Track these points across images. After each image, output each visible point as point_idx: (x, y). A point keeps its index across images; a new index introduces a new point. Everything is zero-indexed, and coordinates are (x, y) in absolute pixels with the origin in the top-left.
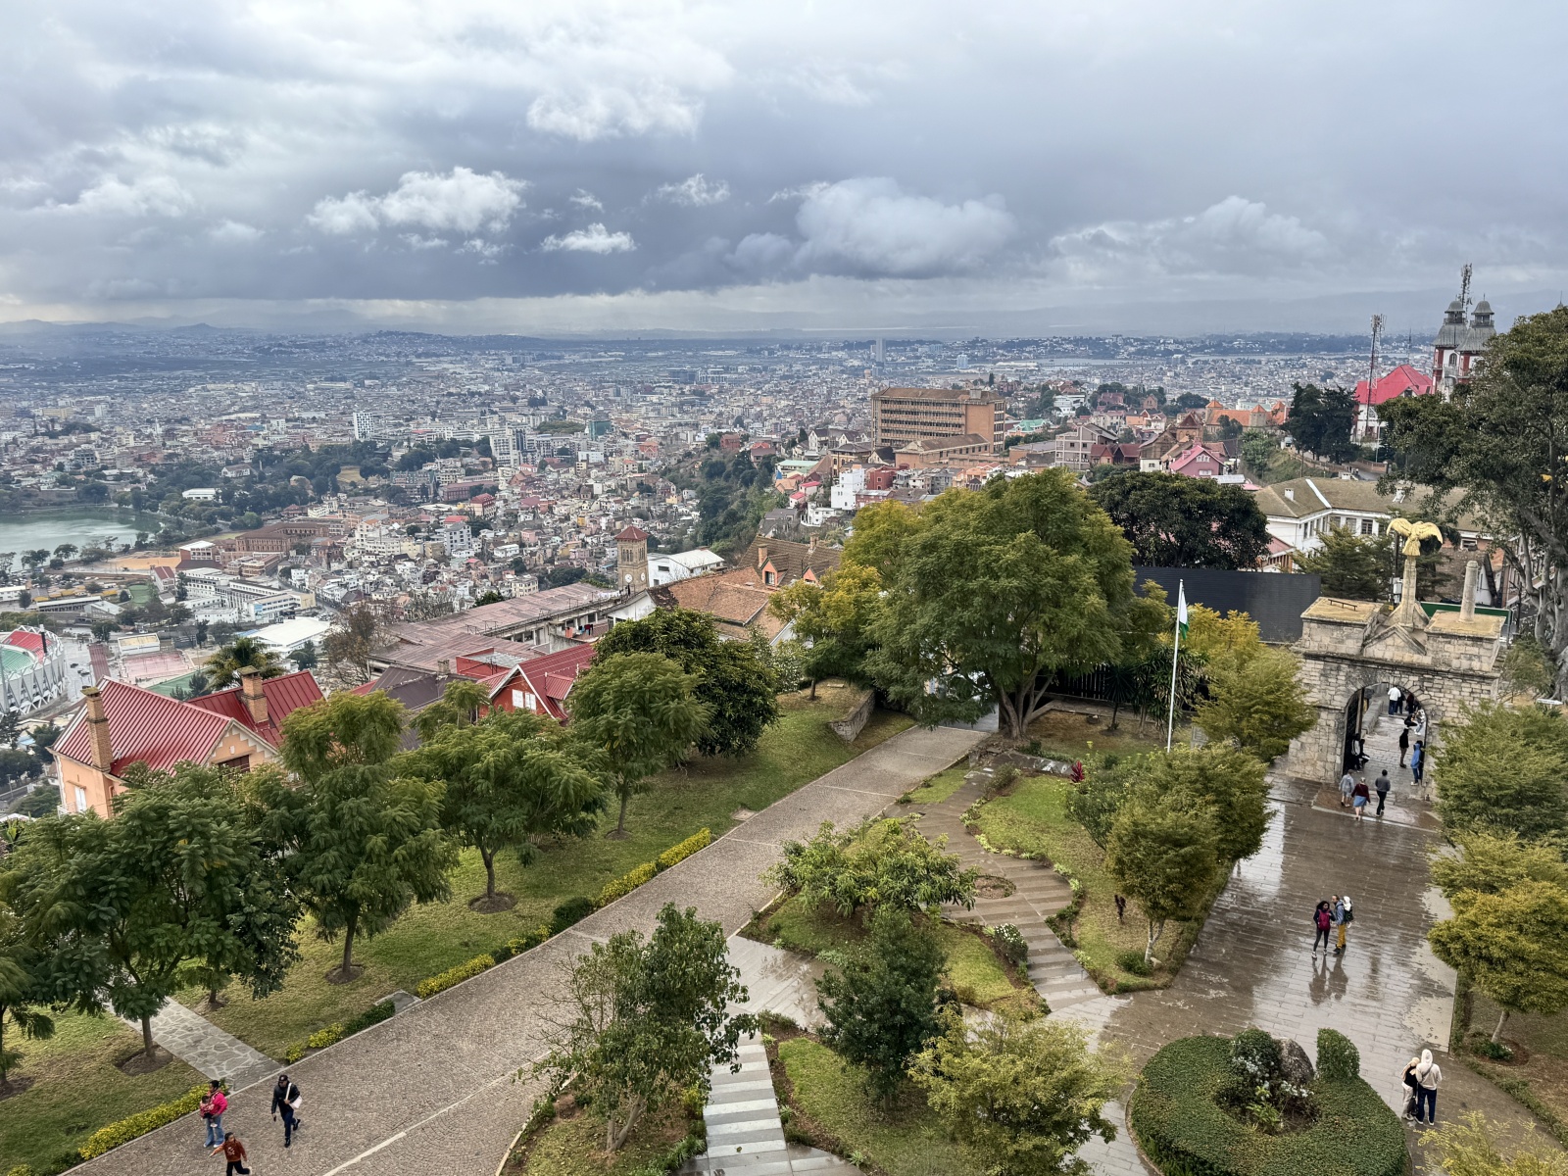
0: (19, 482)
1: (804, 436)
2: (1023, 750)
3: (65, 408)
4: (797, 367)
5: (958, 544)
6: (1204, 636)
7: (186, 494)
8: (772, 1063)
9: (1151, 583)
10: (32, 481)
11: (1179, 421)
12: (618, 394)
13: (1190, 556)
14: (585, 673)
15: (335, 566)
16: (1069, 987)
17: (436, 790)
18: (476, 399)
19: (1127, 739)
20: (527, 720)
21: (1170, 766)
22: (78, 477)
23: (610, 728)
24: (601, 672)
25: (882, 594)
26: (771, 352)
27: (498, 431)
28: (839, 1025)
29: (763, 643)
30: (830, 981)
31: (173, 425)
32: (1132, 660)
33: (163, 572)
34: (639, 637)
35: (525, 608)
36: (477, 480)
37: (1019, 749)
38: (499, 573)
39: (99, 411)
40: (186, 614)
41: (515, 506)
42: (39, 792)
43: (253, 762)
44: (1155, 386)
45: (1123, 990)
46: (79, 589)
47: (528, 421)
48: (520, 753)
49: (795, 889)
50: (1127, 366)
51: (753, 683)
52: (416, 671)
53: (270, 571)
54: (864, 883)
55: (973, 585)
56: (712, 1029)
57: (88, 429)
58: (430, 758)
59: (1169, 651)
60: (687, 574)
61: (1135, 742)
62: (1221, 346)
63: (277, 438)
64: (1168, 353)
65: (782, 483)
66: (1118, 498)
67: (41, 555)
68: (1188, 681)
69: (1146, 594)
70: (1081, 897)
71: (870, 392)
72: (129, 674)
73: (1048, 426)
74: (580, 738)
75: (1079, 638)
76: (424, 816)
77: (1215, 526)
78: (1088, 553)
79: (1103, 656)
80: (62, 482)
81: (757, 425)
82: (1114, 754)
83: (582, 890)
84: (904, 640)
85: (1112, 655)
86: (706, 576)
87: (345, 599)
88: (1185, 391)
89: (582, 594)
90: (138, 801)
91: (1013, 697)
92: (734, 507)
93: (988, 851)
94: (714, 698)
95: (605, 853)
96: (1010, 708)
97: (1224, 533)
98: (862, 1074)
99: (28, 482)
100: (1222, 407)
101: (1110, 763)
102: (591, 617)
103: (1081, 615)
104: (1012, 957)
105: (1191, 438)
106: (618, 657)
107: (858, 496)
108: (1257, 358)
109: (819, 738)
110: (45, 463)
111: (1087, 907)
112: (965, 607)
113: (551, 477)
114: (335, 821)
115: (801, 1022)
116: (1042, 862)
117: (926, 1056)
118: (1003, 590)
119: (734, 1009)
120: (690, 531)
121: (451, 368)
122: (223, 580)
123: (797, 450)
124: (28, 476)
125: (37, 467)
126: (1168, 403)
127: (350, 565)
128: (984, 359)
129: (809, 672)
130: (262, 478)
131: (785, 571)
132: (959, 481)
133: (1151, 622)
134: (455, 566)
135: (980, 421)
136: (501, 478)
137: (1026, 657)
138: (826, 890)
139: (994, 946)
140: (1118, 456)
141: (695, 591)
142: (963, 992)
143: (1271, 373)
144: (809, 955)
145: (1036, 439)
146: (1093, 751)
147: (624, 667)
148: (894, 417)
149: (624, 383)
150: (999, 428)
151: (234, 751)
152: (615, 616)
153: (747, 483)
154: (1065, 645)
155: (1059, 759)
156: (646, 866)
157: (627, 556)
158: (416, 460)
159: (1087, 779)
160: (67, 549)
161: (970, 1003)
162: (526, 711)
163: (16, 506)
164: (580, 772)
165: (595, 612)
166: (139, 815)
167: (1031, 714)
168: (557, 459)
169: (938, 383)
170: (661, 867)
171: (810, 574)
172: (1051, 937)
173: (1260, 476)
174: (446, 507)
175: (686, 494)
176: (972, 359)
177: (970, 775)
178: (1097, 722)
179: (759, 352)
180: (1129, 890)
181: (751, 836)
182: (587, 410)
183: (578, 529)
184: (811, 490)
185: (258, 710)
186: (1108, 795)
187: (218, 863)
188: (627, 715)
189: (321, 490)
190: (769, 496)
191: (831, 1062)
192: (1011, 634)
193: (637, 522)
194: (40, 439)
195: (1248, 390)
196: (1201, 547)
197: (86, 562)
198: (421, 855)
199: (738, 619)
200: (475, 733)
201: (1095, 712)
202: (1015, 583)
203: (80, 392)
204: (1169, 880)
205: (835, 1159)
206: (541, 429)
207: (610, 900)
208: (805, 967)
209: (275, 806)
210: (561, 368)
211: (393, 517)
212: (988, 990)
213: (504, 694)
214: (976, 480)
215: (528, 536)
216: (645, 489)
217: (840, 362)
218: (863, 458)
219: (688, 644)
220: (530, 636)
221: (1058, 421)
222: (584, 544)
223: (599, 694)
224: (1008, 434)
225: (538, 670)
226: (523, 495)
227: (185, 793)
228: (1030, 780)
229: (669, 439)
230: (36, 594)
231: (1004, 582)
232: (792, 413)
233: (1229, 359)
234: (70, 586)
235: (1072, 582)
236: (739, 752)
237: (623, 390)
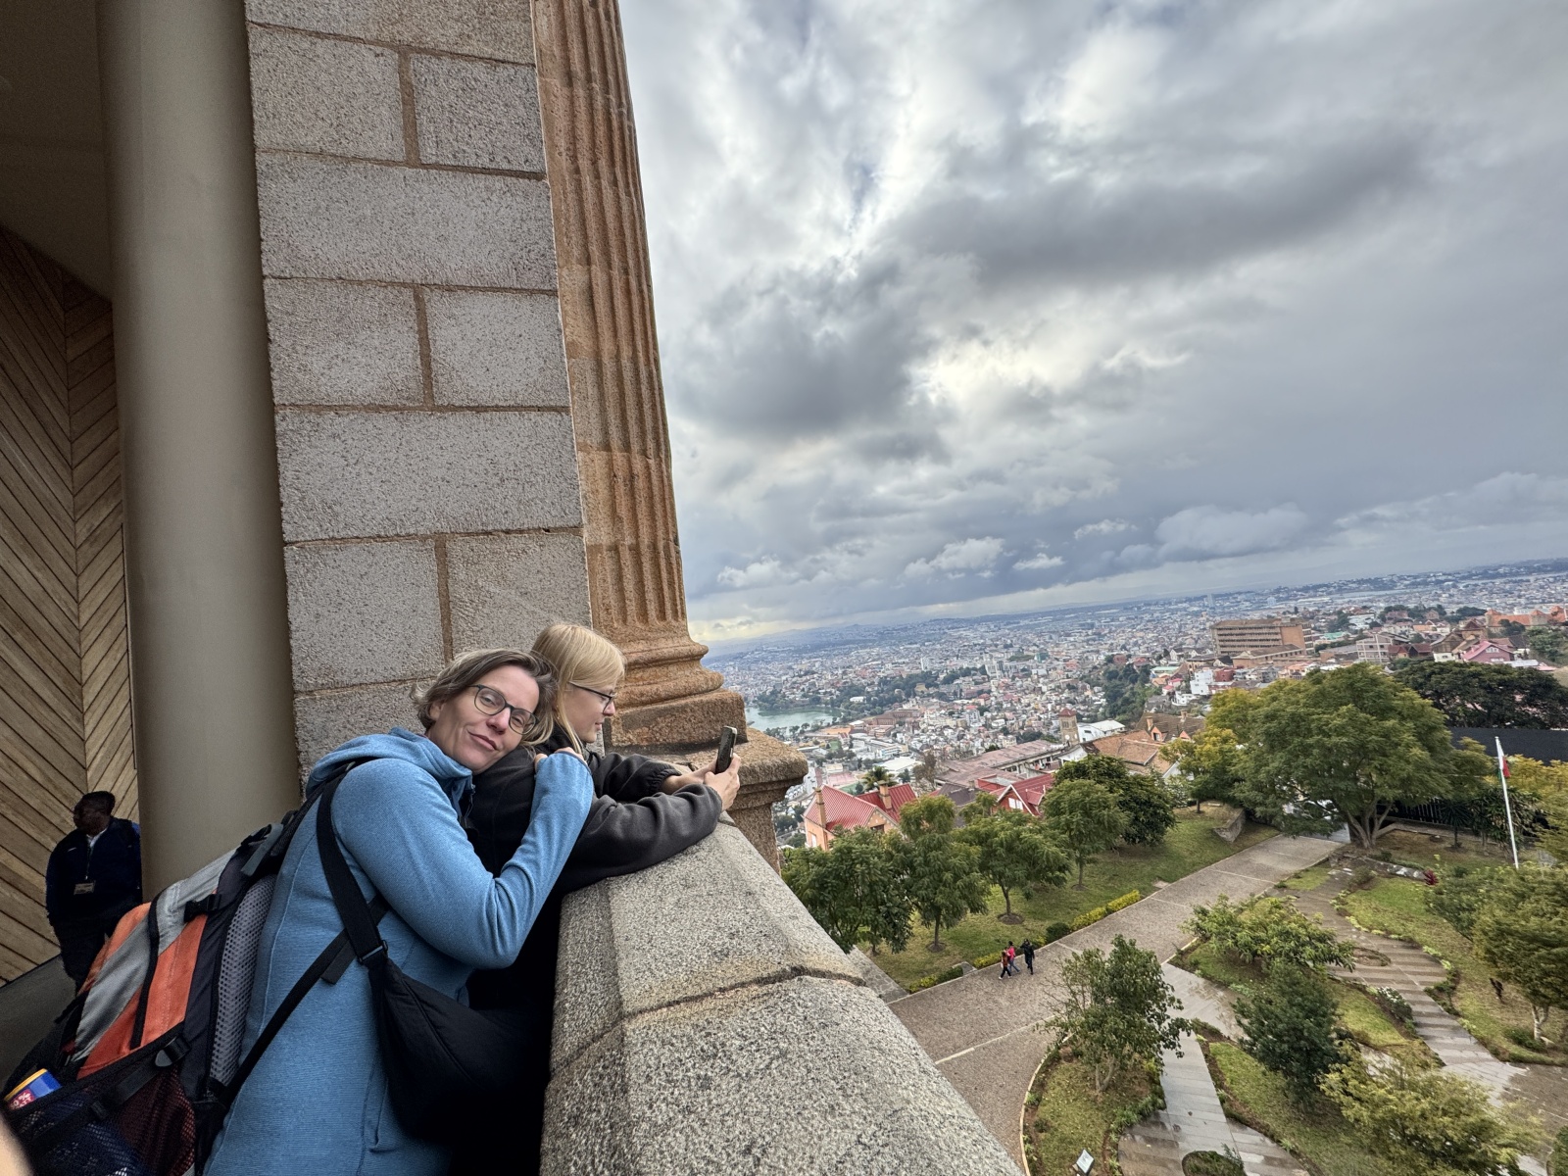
0: (788, 697)
1: (1167, 653)
2: (1376, 858)
3: (805, 664)
4: (1156, 615)
5: (1293, 714)
6: (1532, 779)
7: (852, 700)
8: (1206, 1056)
9: (1468, 740)
11: (1462, 625)
12: (1051, 638)
13: (1500, 720)
14: (1050, 791)
15: (916, 732)
16: (1463, 1048)
17: (976, 851)
18: (978, 647)
19: (1473, 855)
20: (1020, 816)
21: (1523, 879)
22: (810, 694)
23: (1068, 824)
24: (1059, 791)
25: (1239, 747)
26: (1139, 608)
27: (988, 662)
28: (1255, 1039)
29: (1159, 776)
30: (1243, 1006)
31: (846, 668)
32: (1464, 796)
33: (843, 735)
34: (1079, 770)
35: (1011, 753)
36: (981, 687)
37: (1371, 857)
38: (995, 735)
39: (817, 665)
40: (852, 755)
41: (1000, 700)
42: (796, 835)
43: (887, 829)
44: (1434, 604)
45: (1517, 1061)
46: (811, 743)
47: (1004, 656)
48: (1018, 834)
49: (1206, 939)
50: (1406, 593)
51: (1155, 800)
52: (958, 786)
53: (887, 734)
54: (1258, 941)
55: (1310, 741)
56: (1160, 1024)
57: (813, 673)
58: (971, 833)
59: (1498, 791)
60: (1103, 735)
61: (1480, 859)
62: (1488, 574)
63: (888, 672)
64: (1439, 583)
65: (1156, 681)
66: (1420, 680)
67: (796, 728)
68: (1524, 814)
69: (1466, 746)
70: (1456, 976)
71: (1208, 624)
72: (831, 782)
73: (1348, 636)
74: (1051, 828)
75: (1409, 778)
76: (971, 865)
77: (1518, 698)
78: (1403, 718)
79: (1434, 792)
80: (804, 696)
81: (1136, 648)
82: (1461, 865)
83: (1061, 919)
84: (1262, 776)
85: (1442, 791)
86: (1115, 736)
87: (922, 748)
88: (1462, 606)
89: (1042, 746)
90: (839, 844)
91: (1359, 819)
92: (1127, 695)
93: (1359, 929)
94: (1130, 809)
95: (1074, 898)
96: (1358, 827)
97: (1529, 702)
98: (1280, 1080)
99: (792, 697)
100: (1500, 614)
101: (1460, 873)
102: (1048, 759)
103: (1408, 762)
104: (1399, 1014)
105: (1477, 636)
106: (1067, 782)
107: (1210, 686)
108: (1524, 578)
109: (1207, 839)
110: (798, 688)
111: (1463, 985)
112: (1307, 756)
113: (1018, 684)
114: (927, 863)
115: (1225, 1032)
116: (1412, 944)
117: (1333, 1077)
118: (1336, 745)
119: (1173, 1013)
120: (1101, 710)
121: (965, 633)
122: (868, 739)
123: (1163, 661)
124: (791, 694)
125: (795, 690)
126: (1449, 614)
127: (923, 731)
128: (1287, 599)
129: (1193, 795)
130: (883, 691)
131: (1167, 731)
132: (1284, 674)
133: (1472, 769)
134: (972, 731)
135: (1293, 636)
136: (993, 685)
137: (1365, 790)
138: (1230, 942)
139: (1379, 1003)
140: (1413, 652)
141: (1110, 745)
142: (1358, 1034)
143: (1542, 587)
144: (1224, 985)
145: (1340, 644)
146: (1442, 863)
147: (1071, 788)
148: (1228, 638)
149: (1054, 632)
150: (1310, 639)
151: (877, 822)
152: (1062, 758)
153: (1134, 681)
154: (1398, 783)
155: (1410, 866)
156: (1099, 910)
157: (1065, 725)
158: (949, 680)
159: (1440, 883)
160: (806, 725)
161: (1366, 1044)
162: (1017, 811)
163: (787, 707)
164: (1054, 849)
165: (1051, 756)
166: (839, 850)
167: (1377, 832)
168: (1021, 674)
169: (1256, 616)
170: (1110, 912)
171: (1184, 734)
172: (1433, 1005)
173: (1553, 660)
174: (966, 701)
175: (1096, 689)
176: (1279, 600)
177: (1334, 872)
178: (1440, 841)
179: (1131, 609)
180: (1506, 977)
181: (1168, 899)
182: (1035, 648)
183: (1036, 710)
184: (1177, 684)
185: (888, 802)
186: (1464, 897)
187: (874, 878)
188: (1077, 817)
189: (908, 695)
190: (1149, 688)
191: (1252, 1067)
192: (1350, 775)
193: (1069, 706)
194: (796, 678)
195: (1523, 601)
196: (1508, 714)
197: (813, 731)
198: (970, 886)
199: (1139, 761)
200: (993, 821)
201: (1438, 834)
202: (1345, 740)
203: (810, 658)
204: (1547, 974)
205: (1268, 1141)
206: (1011, 660)
207: (1079, 927)
208: (1221, 994)
209: (898, 852)
210: (1019, 628)
211: (942, 707)
212: (1380, 1036)
213: (1005, 800)
214: (1297, 673)
215: (1008, 714)
216: (1071, 688)
217: (1185, 609)
218: (1209, 663)
219: (1110, 776)
220: (1015, 769)
221: (1356, 632)
222: (1040, 719)
223: (1059, 803)
224: (1317, 642)
225: (1021, 785)
226: (1005, 694)
227: (859, 841)
228: (1386, 880)
229: (1083, 660)
231: (1335, 739)
232: (1157, 640)
233: (1498, 582)
235: (1396, 740)
236: (1152, 844)
237: (1053, 636)
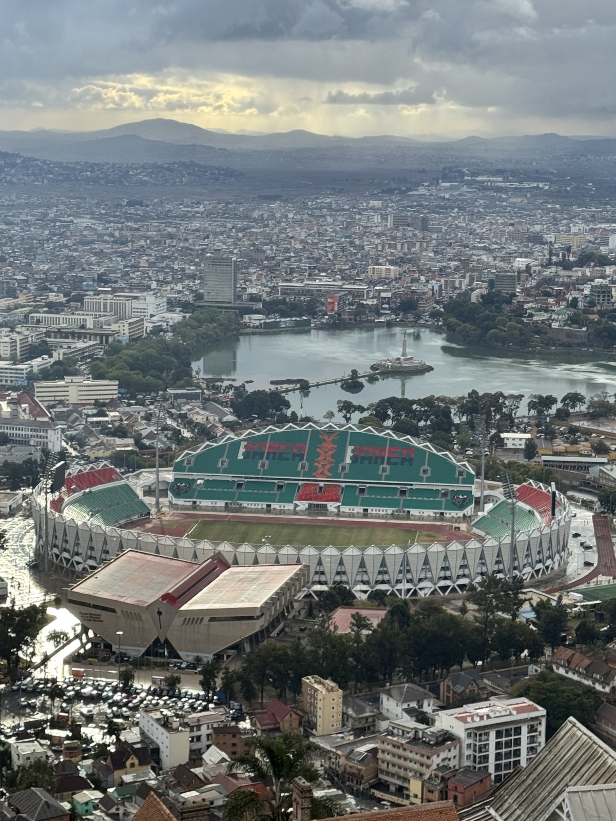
0: (531, 315)
3: (578, 235)
10: (545, 316)
22: (591, 317)
46: (584, 446)
57: (602, 261)
67: (550, 401)
80: (574, 320)
99: (540, 317)
124: (540, 310)
125: (551, 300)
160: (574, 399)
194: (553, 269)
197: (593, 417)
203: (594, 218)
230: (542, 446)
234: (575, 442)
